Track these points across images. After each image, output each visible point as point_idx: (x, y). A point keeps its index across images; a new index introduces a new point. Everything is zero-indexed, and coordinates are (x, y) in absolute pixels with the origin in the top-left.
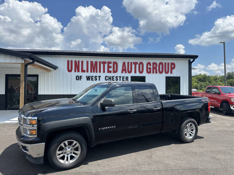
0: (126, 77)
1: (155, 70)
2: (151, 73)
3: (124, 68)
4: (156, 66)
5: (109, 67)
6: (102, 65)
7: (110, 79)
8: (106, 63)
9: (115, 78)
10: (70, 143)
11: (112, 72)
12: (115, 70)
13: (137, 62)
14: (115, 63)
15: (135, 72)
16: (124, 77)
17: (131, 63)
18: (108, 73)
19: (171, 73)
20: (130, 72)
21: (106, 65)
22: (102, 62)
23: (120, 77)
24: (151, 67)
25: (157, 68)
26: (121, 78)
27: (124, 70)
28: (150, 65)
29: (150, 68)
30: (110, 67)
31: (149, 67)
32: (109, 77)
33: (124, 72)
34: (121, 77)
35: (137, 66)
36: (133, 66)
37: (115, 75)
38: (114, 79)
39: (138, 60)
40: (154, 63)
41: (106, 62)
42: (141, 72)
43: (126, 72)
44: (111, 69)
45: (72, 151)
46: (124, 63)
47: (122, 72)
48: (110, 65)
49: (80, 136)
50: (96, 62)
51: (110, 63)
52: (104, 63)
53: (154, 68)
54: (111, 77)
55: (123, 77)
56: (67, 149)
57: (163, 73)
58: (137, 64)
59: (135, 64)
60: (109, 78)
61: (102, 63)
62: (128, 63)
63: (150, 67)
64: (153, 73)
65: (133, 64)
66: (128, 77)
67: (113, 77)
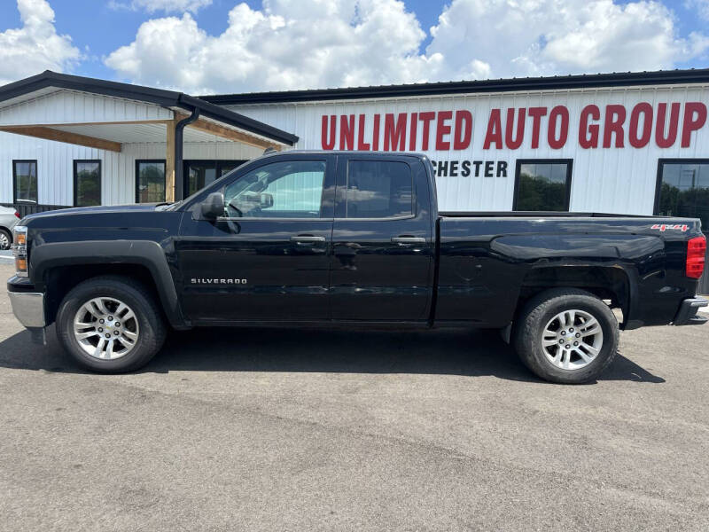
0: (500, 163)
1: (614, 135)
2: (595, 146)
3: (494, 133)
4: (622, 120)
5: (443, 130)
6: (420, 124)
7: (443, 172)
8: (433, 118)
9: (459, 166)
10: (112, 307)
11: (452, 146)
12: (462, 139)
13: (543, 106)
14: (465, 116)
15: (535, 145)
16: (492, 163)
17: (522, 111)
18: (438, 152)
19: (686, 143)
20: (514, 146)
21: (433, 125)
22: (421, 114)
23: (478, 164)
24: (601, 123)
25: (626, 127)
26: (482, 168)
27: (492, 138)
28: (596, 117)
29: (595, 129)
30: (448, 130)
31: (590, 121)
32: (440, 163)
33: (493, 145)
34: (481, 163)
35: (545, 121)
36: (529, 121)
37: (461, 156)
38: (455, 172)
39: (549, 101)
40: (611, 109)
41: (434, 113)
42: (556, 145)
43: (499, 146)
44: (449, 138)
45: (118, 329)
46: (495, 115)
47: (487, 146)
48: (447, 123)
49: (146, 302)
50: (403, 117)
51: (448, 115)
52: (427, 117)
53: (610, 127)
54: (446, 163)
55: (488, 163)
56: (106, 320)
57: (647, 146)
58: (545, 114)
59: (537, 113)
60: (440, 168)
61: (421, 119)
62: (511, 112)
63: (595, 123)
64: (607, 144)
65: (530, 115)
66: (505, 164)
67: (453, 163)
